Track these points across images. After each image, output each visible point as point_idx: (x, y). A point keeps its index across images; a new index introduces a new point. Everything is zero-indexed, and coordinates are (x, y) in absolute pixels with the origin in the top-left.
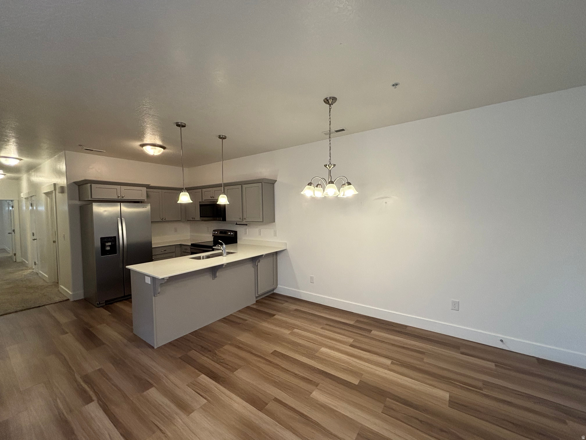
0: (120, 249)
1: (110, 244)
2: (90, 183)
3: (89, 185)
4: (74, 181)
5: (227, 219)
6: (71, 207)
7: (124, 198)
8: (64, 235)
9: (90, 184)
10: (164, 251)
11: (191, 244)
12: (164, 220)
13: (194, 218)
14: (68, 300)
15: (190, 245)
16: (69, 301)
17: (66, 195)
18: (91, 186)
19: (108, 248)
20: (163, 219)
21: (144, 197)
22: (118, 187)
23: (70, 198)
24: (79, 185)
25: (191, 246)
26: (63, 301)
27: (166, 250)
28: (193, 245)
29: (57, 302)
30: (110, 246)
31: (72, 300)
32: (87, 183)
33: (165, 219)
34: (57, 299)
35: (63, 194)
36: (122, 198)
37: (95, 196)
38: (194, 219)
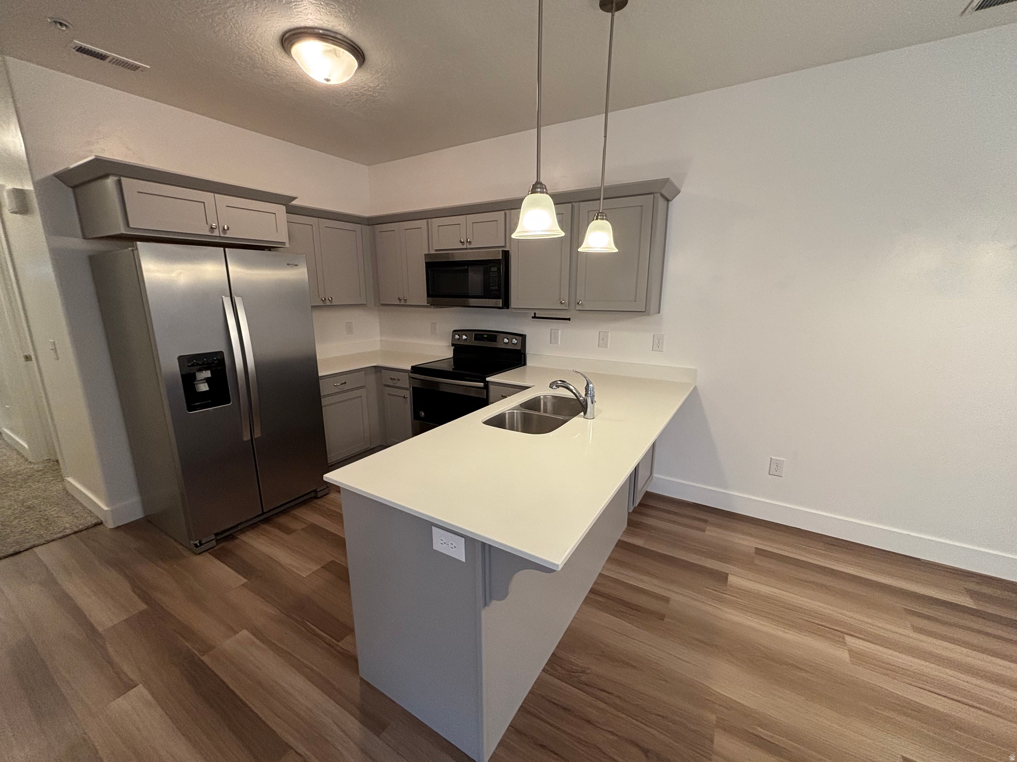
0: (238, 385)
1: (207, 374)
2: (117, 175)
3: (110, 182)
4: (56, 171)
5: (514, 302)
6: (59, 258)
7: (229, 234)
8: (54, 343)
9: (116, 178)
10: (342, 384)
11: (412, 367)
12: (328, 303)
13: (405, 300)
14: (101, 523)
15: (409, 368)
16: (101, 527)
17: (36, 221)
18: (119, 183)
19: (204, 387)
20: (327, 299)
21: (281, 236)
22: (207, 197)
23: (53, 228)
24: (74, 187)
25: (411, 372)
26: (87, 528)
27: (345, 383)
28: (415, 369)
29: (68, 532)
30: (207, 380)
31: (110, 525)
32: (106, 176)
33: (331, 301)
34: (68, 523)
35: (25, 217)
36: (222, 235)
37: (140, 222)
38: (403, 303)
